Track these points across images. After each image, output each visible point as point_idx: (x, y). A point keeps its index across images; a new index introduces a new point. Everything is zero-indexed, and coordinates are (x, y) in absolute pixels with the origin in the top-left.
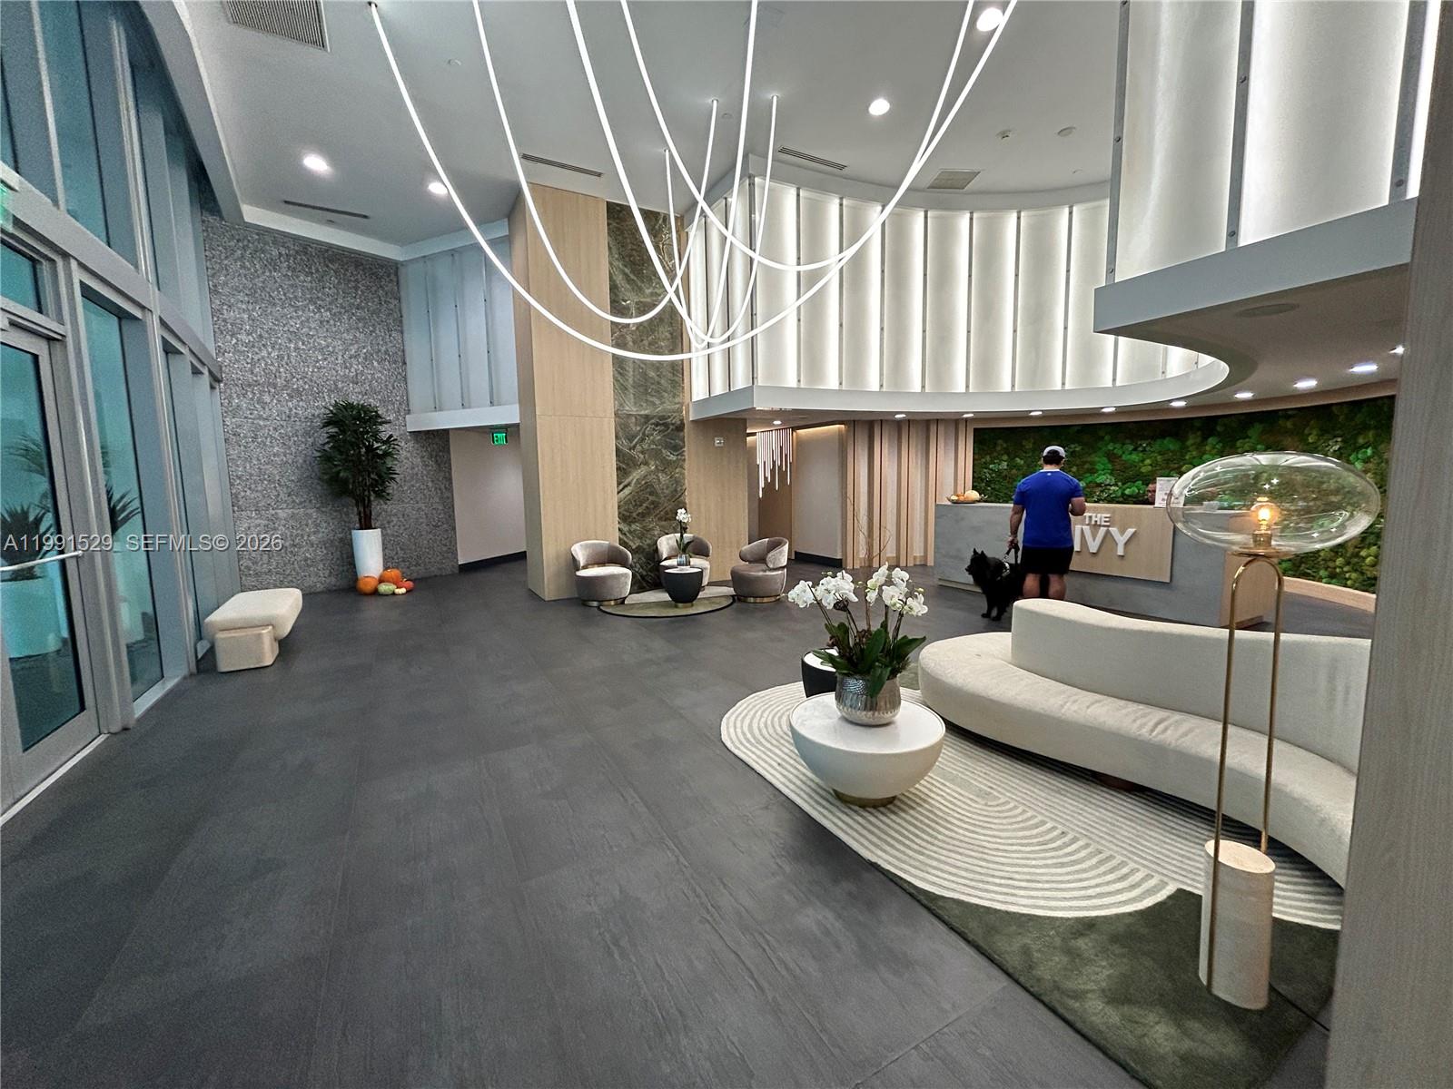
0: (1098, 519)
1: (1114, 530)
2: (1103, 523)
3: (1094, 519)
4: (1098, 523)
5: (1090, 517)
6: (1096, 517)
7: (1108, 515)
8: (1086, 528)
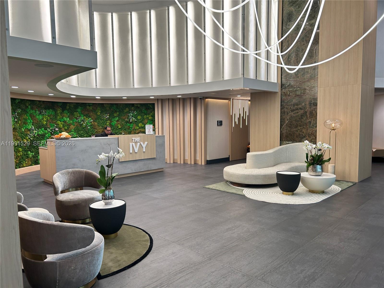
0: (137, 140)
1: (142, 143)
2: (139, 141)
3: (136, 140)
4: (137, 141)
5: (135, 139)
6: (136, 139)
7: (140, 138)
8: (134, 144)
